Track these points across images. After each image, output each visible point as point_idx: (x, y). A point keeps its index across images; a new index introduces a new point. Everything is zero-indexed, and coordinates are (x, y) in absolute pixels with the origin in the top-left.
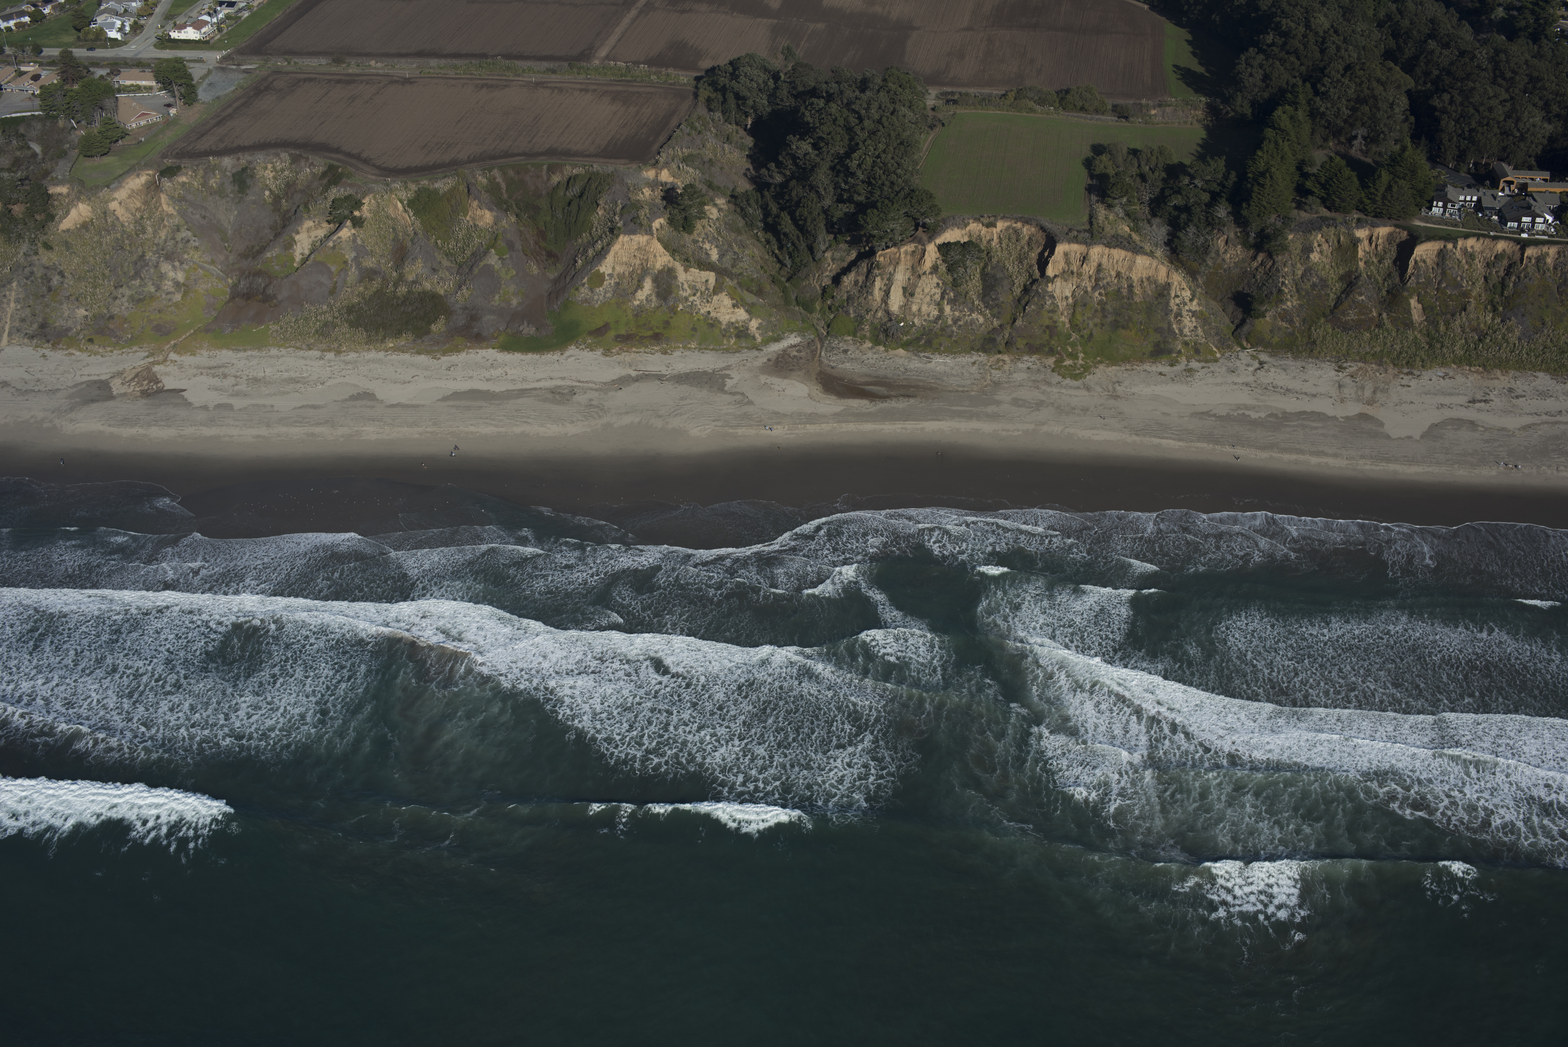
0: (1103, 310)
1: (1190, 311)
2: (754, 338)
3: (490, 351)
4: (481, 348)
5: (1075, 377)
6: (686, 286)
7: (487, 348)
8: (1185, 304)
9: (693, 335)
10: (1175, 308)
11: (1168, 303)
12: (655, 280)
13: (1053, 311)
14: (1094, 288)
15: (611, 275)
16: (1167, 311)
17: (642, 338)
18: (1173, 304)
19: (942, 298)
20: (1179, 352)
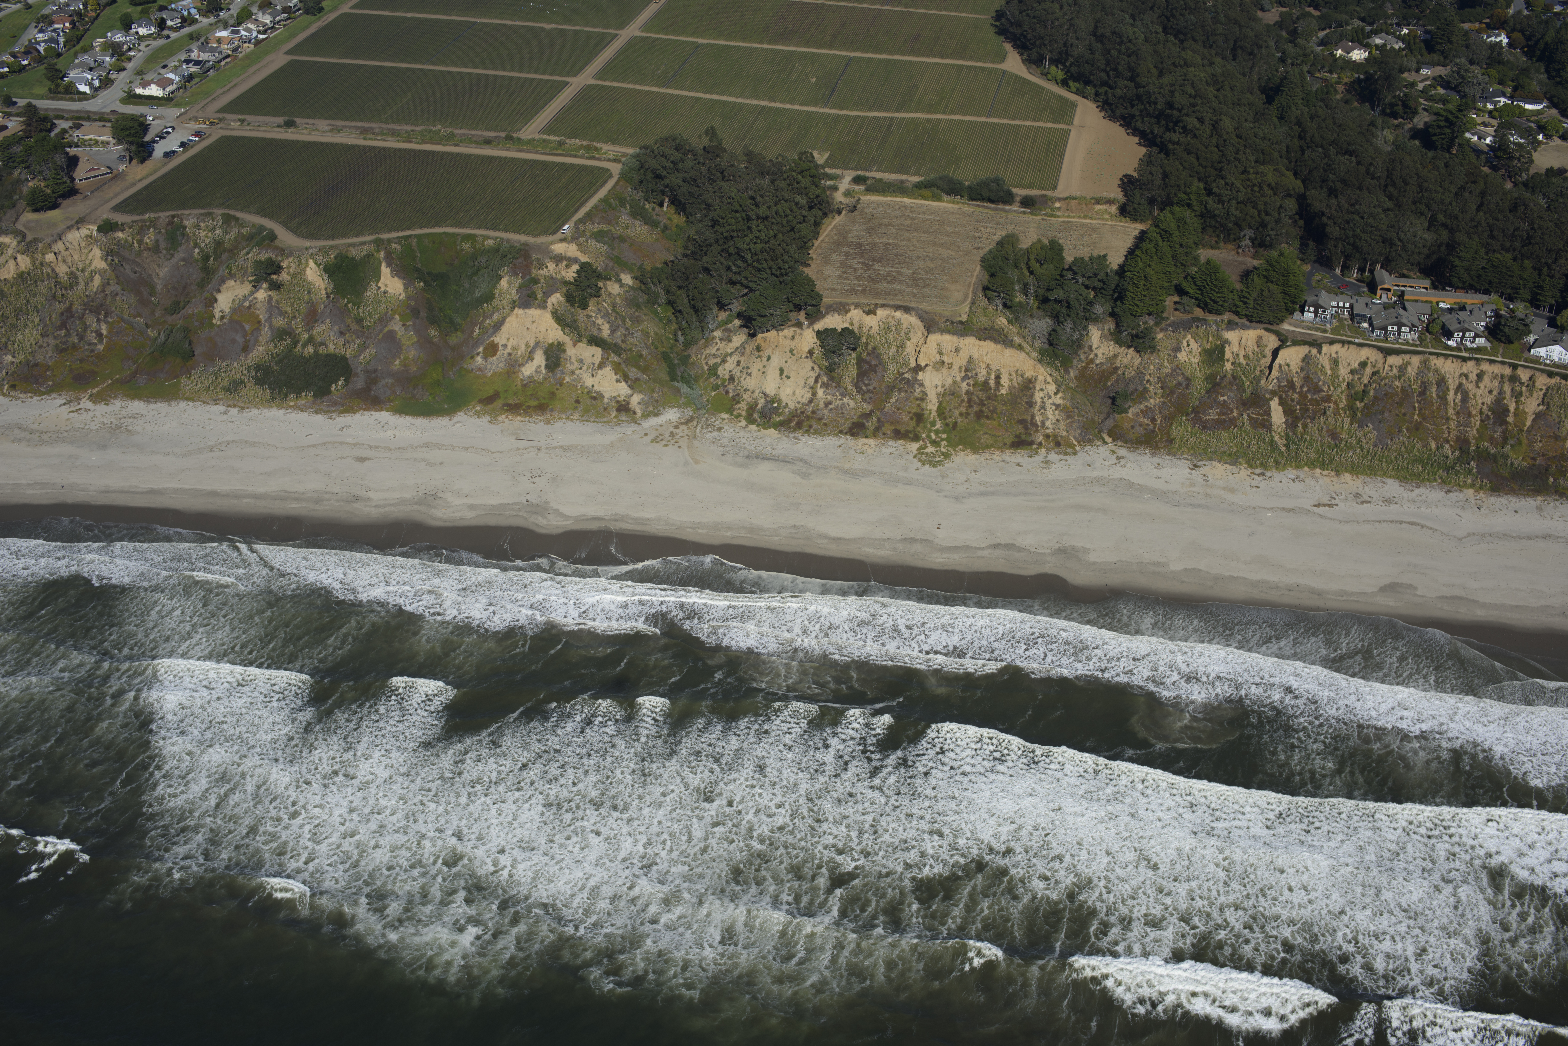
0: (969, 401)
1: (1054, 404)
2: (634, 413)
3: (384, 413)
4: (376, 411)
5: (934, 464)
6: (573, 360)
7: (381, 410)
8: (1050, 397)
9: (576, 408)
10: (1039, 401)
11: (1032, 395)
12: (546, 353)
13: (922, 399)
14: (963, 379)
15: (505, 346)
16: (1031, 404)
17: (529, 407)
18: (1038, 396)
19: (816, 381)
20: (1040, 444)
